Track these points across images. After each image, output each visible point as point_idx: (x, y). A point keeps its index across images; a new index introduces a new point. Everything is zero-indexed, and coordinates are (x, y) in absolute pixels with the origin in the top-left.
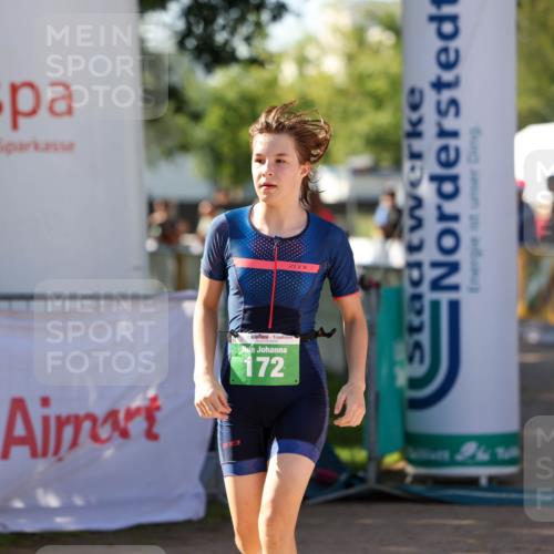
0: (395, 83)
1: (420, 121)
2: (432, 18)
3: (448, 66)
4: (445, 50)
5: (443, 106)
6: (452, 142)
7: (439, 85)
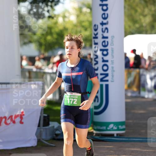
0: (90, 23)
1: (97, 34)
2: (100, 5)
3: (105, 18)
4: (104, 14)
5: (104, 30)
6: (106, 40)
7: (102, 24)
